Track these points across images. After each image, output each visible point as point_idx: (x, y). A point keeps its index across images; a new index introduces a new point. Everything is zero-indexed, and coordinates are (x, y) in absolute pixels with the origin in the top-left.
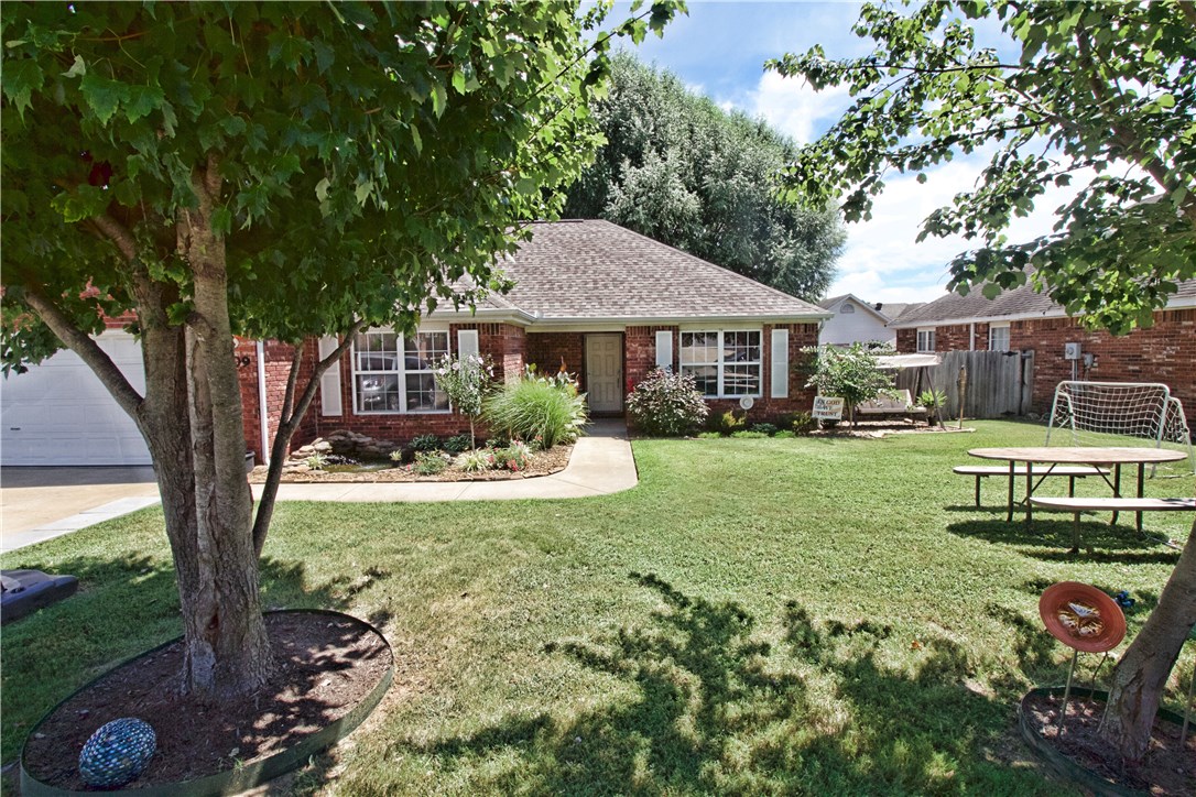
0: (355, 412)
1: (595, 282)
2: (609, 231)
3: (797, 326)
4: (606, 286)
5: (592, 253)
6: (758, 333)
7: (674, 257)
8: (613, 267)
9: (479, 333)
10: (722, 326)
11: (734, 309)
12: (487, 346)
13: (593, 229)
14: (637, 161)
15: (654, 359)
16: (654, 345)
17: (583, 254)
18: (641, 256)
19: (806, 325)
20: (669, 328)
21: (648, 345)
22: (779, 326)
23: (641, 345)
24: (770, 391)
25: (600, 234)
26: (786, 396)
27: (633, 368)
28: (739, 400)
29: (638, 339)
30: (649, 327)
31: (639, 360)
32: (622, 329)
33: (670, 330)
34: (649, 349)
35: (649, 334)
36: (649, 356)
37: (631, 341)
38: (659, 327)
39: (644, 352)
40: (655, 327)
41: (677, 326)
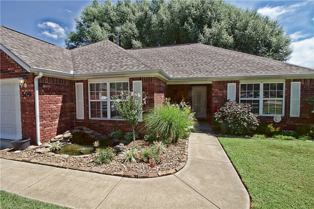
0: (90, 118)
1: (197, 63)
2: (201, 46)
3: (305, 80)
4: (202, 65)
5: (195, 54)
6: (282, 84)
7: (231, 53)
8: (204, 58)
9: (143, 82)
10: (262, 81)
11: (270, 72)
12: (147, 89)
13: (195, 46)
14: (210, 26)
15: (226, 96)
16: (226, 90)
17: (191, 54)
18: (216, 53)
19: (311, 79)
21: (223, 90)
22: (294, 80)
23: (220, 90)
24: (289, 113)
25: (197, 48)
26: (298, 116)
27: (215, 100)
28: (273, 117)
29: (219, 87)
30: (224, 81)
31: (219, 96)
32: (210, 82)
33: (235, 83)
34: (224, 92)
35: (224, 84)
36: (223, 95)
37: (215, 88)
38: (229, 81)
39: (221, 93)
40: (227, 81)
41: (239, 81)
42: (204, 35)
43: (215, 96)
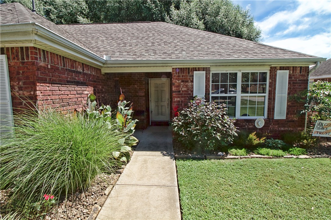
1: (153, 43)
2: (163, 25)
3: (294, 68)
4: (159, 45)
5: (153, 32)
6: (265, 73)
8: (165, 37)
9: (8, 58)
10: (240, 68)
11: (250, 56)
12: (18, 73)
13: (155, 25)
15: (192, 91)
16: (192, 81)
17: (148, 33)
18: (181, 33)
19: (301, 67)
20: (204, 69)
21: (187, 82)
22: (282, 68)
23: (183, 81)
24: (273, 114)
25: (158, 26)
26: (284, 118)
27: (176, 97)
28: (254, 120)
29: (181, 77)
30: (189, 68)
31: (181, 92)
32: (169, 70)
33: (204, 71)
34: (189, 84)
35: (189, 73)
36: (188, 89)
37: (176, 79)
38: (196, 68)
39: (185, 86)
40: (193, 68)
41: (209, 68)
42: (170, 17)
43: (175, 92)
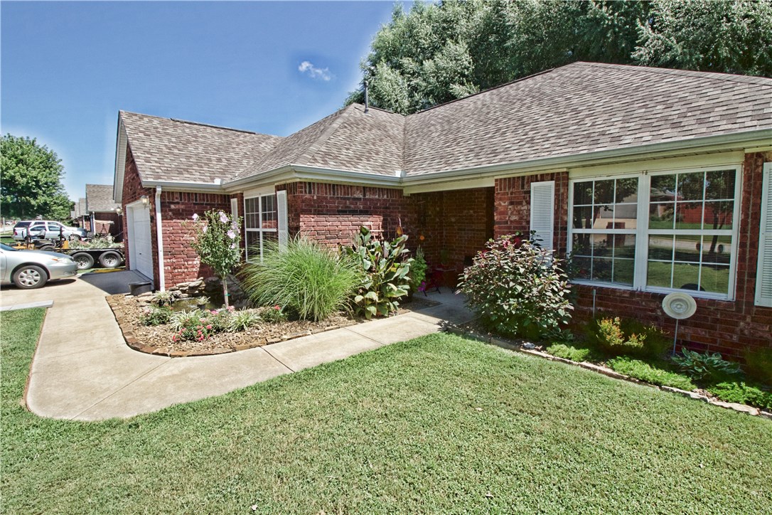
6: (733, 173)
10: (646, 166)
11: (672, 132)
12: (292, 207)
15: (528, 222)
16: (529, 203)
20: (552, 177)
21: (520, 203)
23: (511, 203)
27: (499, 233)
28: (662, 296)
29: (509, 195)
30: (523, 177)
31: (509, 223)
32: (489, 183)
33: (552, 180)
34: (523, 208)
35: (523, 187)
36: (521, 218)
37: (500, 199)
38: (537, 176)
39: (515, 213)
40: (532, 176)
41: (567, 173)
43: (499, 223)
